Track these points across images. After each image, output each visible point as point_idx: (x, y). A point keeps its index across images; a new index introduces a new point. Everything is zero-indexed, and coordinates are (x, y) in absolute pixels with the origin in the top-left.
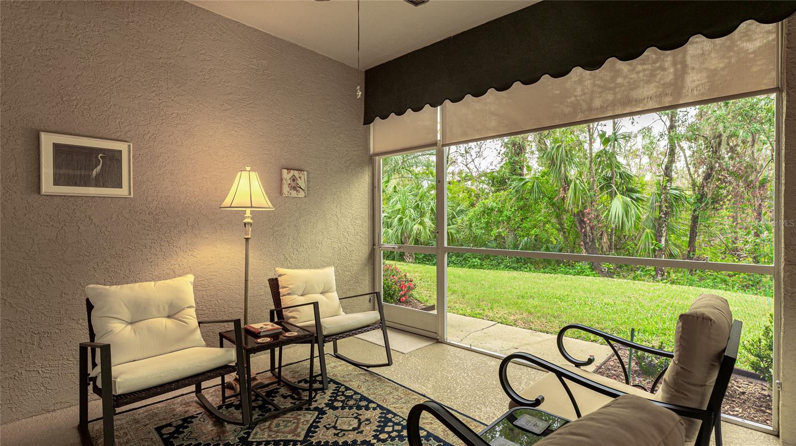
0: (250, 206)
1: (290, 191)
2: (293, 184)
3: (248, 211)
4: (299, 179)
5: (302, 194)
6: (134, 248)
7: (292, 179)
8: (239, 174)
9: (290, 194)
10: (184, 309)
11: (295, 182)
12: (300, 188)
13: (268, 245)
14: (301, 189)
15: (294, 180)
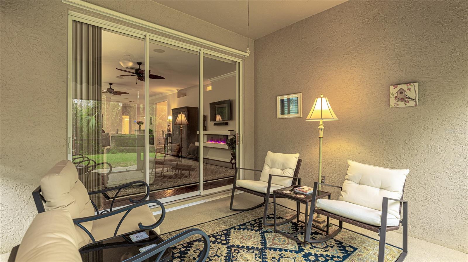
0: (321, 118)
1: (397, 103)
2: (400, 96)
3: (321, 121)
4: (408, 91)
5: (411, 103)
6: (303, 140)
7: (399, 92)
8: (316, 99)
9: (398, 105)
10: (287, 168)
11: (403, 94)
12: (409, 98)
13: (378, 145)
14: (411, 99)
15: (401, 93)
